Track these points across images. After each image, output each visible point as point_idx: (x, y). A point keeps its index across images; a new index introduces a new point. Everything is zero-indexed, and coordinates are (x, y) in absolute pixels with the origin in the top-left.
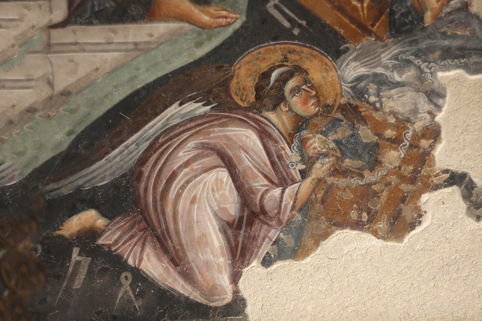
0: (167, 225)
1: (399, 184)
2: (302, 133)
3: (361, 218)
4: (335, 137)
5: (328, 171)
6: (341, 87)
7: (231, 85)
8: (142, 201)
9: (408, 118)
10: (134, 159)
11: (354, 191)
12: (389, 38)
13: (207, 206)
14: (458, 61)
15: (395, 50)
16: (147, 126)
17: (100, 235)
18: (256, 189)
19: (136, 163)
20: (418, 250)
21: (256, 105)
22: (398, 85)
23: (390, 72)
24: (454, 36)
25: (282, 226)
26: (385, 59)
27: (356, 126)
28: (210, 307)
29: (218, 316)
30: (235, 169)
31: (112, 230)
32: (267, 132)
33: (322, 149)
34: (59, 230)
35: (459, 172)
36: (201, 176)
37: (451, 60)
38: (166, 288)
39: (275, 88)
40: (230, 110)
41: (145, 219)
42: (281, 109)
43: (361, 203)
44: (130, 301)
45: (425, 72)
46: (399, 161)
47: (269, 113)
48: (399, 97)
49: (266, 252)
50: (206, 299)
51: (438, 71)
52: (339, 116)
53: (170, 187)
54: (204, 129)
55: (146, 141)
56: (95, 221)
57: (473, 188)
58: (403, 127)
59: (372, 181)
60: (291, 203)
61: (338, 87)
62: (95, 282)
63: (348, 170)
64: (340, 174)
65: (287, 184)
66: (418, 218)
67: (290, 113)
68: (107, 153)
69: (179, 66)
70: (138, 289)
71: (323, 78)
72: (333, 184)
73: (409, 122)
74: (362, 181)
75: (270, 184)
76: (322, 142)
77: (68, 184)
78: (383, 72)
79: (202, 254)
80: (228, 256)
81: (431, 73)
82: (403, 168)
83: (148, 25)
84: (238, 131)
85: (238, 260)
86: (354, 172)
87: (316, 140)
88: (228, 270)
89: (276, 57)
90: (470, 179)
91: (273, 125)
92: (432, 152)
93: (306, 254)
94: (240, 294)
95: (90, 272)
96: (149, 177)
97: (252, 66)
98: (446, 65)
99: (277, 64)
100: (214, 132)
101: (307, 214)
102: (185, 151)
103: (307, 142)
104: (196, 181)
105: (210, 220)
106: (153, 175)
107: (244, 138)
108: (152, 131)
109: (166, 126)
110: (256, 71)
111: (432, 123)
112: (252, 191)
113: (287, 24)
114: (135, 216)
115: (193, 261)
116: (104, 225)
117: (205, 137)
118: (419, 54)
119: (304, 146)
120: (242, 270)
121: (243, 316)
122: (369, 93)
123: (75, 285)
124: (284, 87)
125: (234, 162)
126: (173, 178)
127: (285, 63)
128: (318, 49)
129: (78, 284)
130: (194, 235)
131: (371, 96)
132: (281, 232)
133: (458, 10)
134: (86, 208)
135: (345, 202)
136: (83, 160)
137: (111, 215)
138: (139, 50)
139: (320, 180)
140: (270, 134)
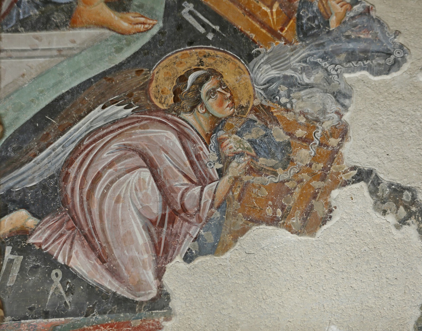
0: (94, 224)
1: (311, 181)
2: (218, 134)
3: (276, 214)
4: (250, 137)
5: (244, 170)
6: (254, 89)
7: (151, 88)
8: (70, 201)
9: (317, 117)
10: (60, 161)
11: (268, 188)
12: (297, 42)
13: (131, 205)
14: (362, 63)
15: (303, 53)
16: (72, 129)
17: (31, 235)
18: (177, 188)
19: (63, 165)
20: (329, 244)
21: (174, 107)
22: (307, 86)
23: (300, 74)
24: (358, 39)
25: (202, 223)
26: (294, 62)
27: (269, 126)
28: (137, 301)
29: (144, 310)
30: (156, 169)
31: (42, 229)
32: (185, 133)
33: (238, 149)
35: (366, 169)
36: (124, 176)
37: (356, 62)
38: (95, 284)
39: (192, 91)
40: (150, 112)
41: (73, 218)
42: (198, 111)
43: (276, 200)
44: (61, 297)
45: (332, 74)
46: (310, 159)
47: (186, 115)
48: (309, 98)
49: (187, 248)
50: (132, 294)
51: (343, 73)
52: (253, 117)
53: (96, 187)
54: (126, 131)
55: (72, 143)
56: (26, 221)
57: (379, 184)
58: (313, 126)
59: (285, 179)
60: (210, 201)
61: (251, 89)
62: (27, 279)
63: (262, 168)
64: (255, 172)
65: (206, 182)
66: (329, 213)
67: (206, 114)
68: (35, 155)
69: (101, 71)
70: (68, 285)
71: (236, 81)
72: (248, 182)
73: (318, 122)
74: (276, 179)
75: (190, 183)
76: (238, 142)
78: (293, 75)
79: (127, 251)
80: (152, 253)
81: (338, 75)
82: (313, 166)
83: (71, 32)
84: (158, 132)
85: (162, 257)
86: (268, 170)
87: (232, 140)
88: (152, 265)
89: (193, 61)
90: (376, 175)
91: (191, 126)
92: (340, 150)
93: (226, 249)
94: (165, 289)
95: (22, 269)
96: (75, 177)
97: (170, 70)
98: (351, 67)
99: (193, 68)
100: (135, 134)
101: (225, 211)
102: (109, 152)
103: (223, 143)
104: (120, 180)
105: (134, 218)
106: (79, 176)
107: (164, 139)
108: (77, 134)
109: (90, 128)
110: (174, 74)
111: (339, 123)
112: (173, 190)
113: (202, 30)
114: (63, 216)
115: (119, 258)
116: (34, 225)
117: (128, 139)
118: (326, 56)
119: (221, 146)
120: (166, 266)
121: (168, 309)
122: (280, 94)
123: (8, 282)
124: (201, 90)
125: (155, 162)
126: (98, 179)
127: (201, 67)
128: (231, 53)
129: (11, 281)
130: (120, 233)
131: (282, 97)
132: (201, 229)
133: (361, 14)
134: (17, 208)
135: (260, 199)
136: (13, 162)
137: (40, 215)
138: (63, 56)
139: (236, 178)
140: (188, 135)
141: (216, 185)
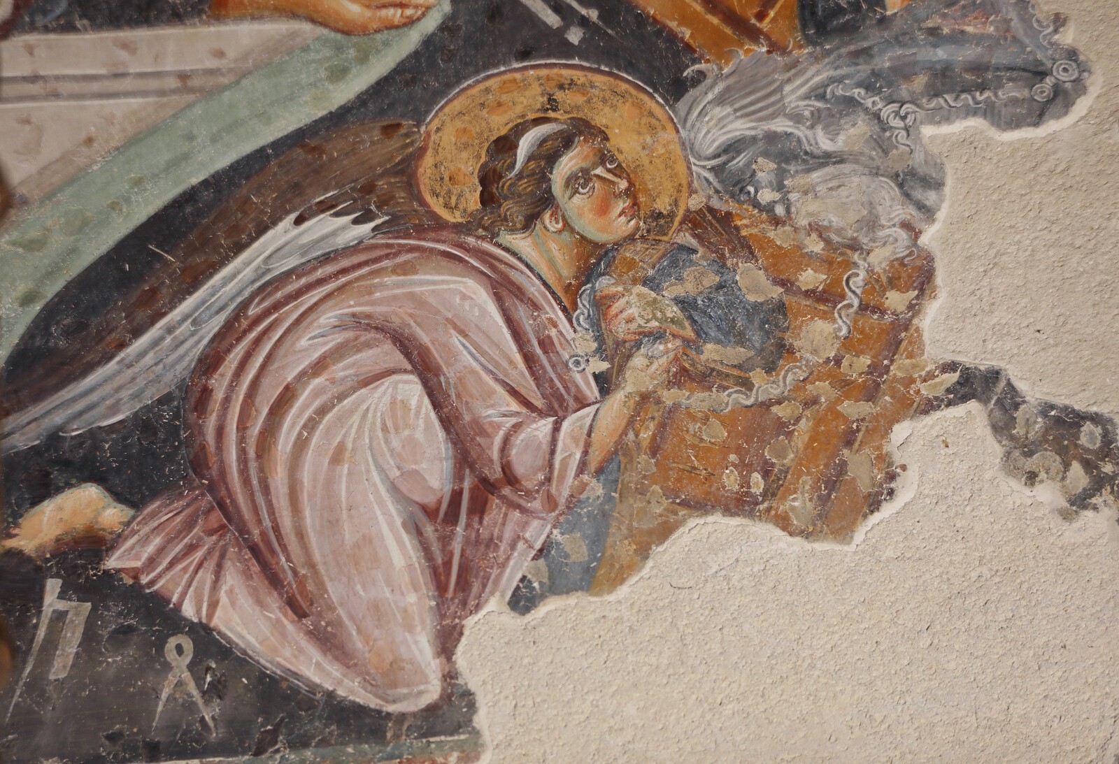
0: (275, 519)
1: (838, 401)
2: (597, 285)
3: (749, 487)
4: (679, 291)
5: (665, 375)
6: (689, 168)
7: (421, 170)
8: (213, 460)
9: (855, 239)
10: (187, 359)
11: (728, 422)
12: (801, 47)
13: (373, 468)
14: (969, 97)
15: (817, 74)
16: (217, 278)
17: (111, 548)
18: (491, 423)
19: (195, 368)
20: (889, 560)
21: (483, 218)
22: (827, 159)
23: (807, 128)
24: (959, 38)
25: (557, 512)
26: (793, 97)
27: (729, 263)
28: (388, 714)
29: (408, 736)
30: (437, 376)
31: (141, 533)
32: (512, 283)
33: (648, 321)
34: (11, 536)
35: (982, 368)
36: (354, 396)
37: (954, 95)
38: (279, 672)
39: (528, 176)
40: (420, 231)
41: (221, 505)
42: (545, 227)
43: (748, 451)
44: (190, 707)
45: (891, 127)
46: (836, 346)
47: (514, 236)
48: (831, 189)
49: (519, 576)
50: (376, 696)
51: (922, 123)
52: (687, 239)
53: (280, 425)
54: (357, 279)
55: (218, 312)
56: (98, 514)
57: (1016, 406)
58: (843, 261)
59: (772, 397)
60: (578, 456)
61: (681, 168)
62: (102, 662)
63: (713, 370)
64: (693, 380)
65: (566, 408)
66: (886, 483)
67: (566, 235)
68: (122, 345)
69: (291, 129)
70: (208, 676)
71: (644, 148)
72: (677, 406)
73: (857, 250)
74: (748, 397)
75: (524, 410)
76: (648, 304)
77: (29, 423)
78: (789, 130)
79: (364, 587)
80: (428, 589)
81: (907, 129)
82: (845, 363)
83: (212, 29)
84: (442, 282)
85: (452, 599)
86: (727, 375)
87: (633, 299)
88: (428, 622)
89: (529, 100)
90: (1009, 384)
91: (528, 266)
92: (915, 321)
93: (618, 579)
94: (460, 681)
95: (90, 637)
96: (227, 400)
97: (470, 122)
98: (942, 108)
99: (531, 116)
100: (382, 286)
101: (617, 481)
102: (313, 334)
103: (610, 306)
104: (344, 406)
105: (381, 504)
106: (238, 397)
107: (458, 300)
108: (231, 289)
109: (264, 274)
110: (481, 133)
111: (912, 251)
112: (480, 428)
113: (552, 19)
114: (196, 498)
115: (342, 605)
116: (120, 523)
117: (362, 300)
118: (876, 82)
119: (605, 315)
120: (464, 622)
121: (469, 733)
122: (758, 181)
123: (53, 670)
124: (551, 173)
125: (435, 358)
126: (287, 402)
127: (551, 114)
128: (630, 78)
129: (60, 668)
130: (343, 541)
131: (762, 188)
132: (554, 527)
134: (74, 481)
135: (708, 450)
136: (63, 364)
137: (136, 498)
138: (192, 90)
139: (644, 397)
140: (519, 289)
141: (592, 415)
